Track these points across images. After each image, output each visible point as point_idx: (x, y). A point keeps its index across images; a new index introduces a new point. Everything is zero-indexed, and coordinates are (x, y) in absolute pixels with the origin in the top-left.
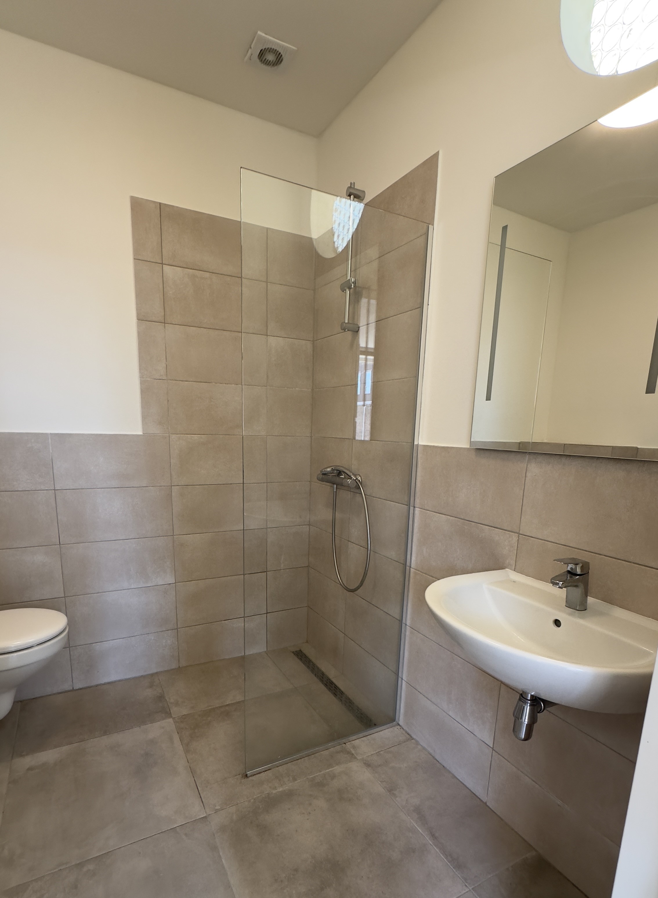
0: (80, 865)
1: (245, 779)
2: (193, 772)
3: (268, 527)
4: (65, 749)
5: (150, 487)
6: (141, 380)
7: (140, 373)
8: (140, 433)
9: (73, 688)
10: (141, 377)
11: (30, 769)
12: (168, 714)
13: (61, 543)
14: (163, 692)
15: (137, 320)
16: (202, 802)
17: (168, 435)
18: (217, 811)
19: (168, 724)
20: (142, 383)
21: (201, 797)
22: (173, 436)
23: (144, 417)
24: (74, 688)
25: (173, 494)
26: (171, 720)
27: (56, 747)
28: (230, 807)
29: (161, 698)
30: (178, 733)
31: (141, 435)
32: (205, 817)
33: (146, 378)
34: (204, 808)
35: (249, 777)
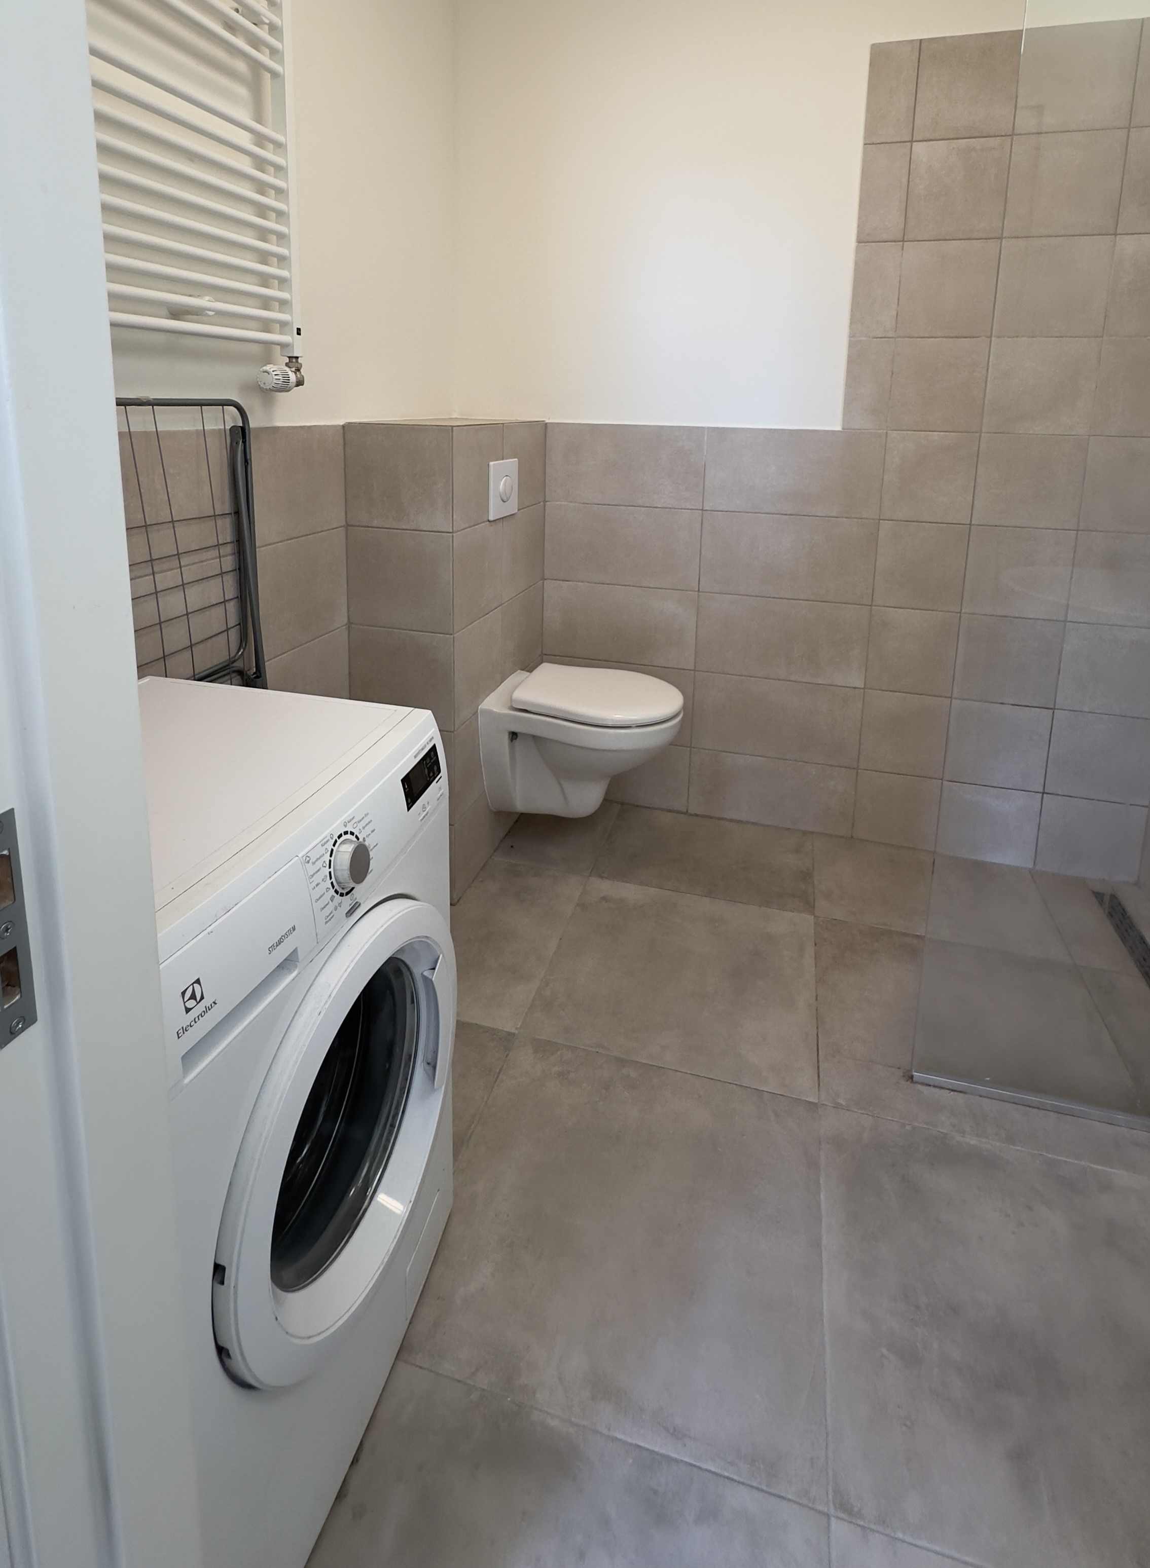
0: (621, 1062)
1: (908, 1083)
2: (819, 1020)
3: (1068, 620)
4: (652, 891)
5: (842, 517)
6: (850, 340)
7: (850, 329)
8: (839, 428)
9: (687, 810)
10: (852, 336)
11: (605, 899)
12: (809, 907)
13: (700, 590)
14: (813, 868)
15: (857, 244)
16: (819, 1077)
17: (885, 431)
18: (837, 1106)
19: (805, 922)
20: (852, 345)
21: (818, 1068)
22: (893, 434)
23: (849, 402)
24: (689, 812)
25: (881, 534)
26: (810, 918)
27: (641, 884)
28: (863, 1114)
29: (806, 876)
30: (815, 945)
31: (838, 431)
32: (815, 1104)
33: (860, 336)
34: (819, 1090)
35: (916, 1082)
